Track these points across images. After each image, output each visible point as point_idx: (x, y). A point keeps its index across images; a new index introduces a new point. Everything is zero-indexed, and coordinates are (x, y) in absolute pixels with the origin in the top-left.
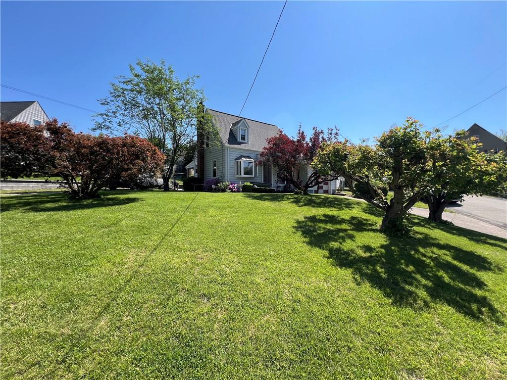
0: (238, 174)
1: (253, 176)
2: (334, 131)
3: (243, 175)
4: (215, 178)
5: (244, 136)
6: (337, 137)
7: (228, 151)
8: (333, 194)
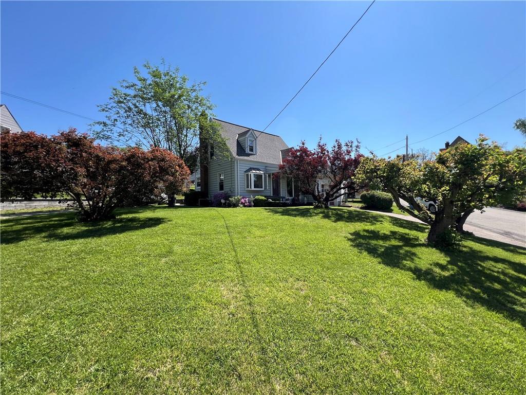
0: (248, 187)
1: (263, 189)
2: (355, 144)
3: (253, 188)
4: (222, 191)
5: (252, 147)
6: (358, 149)
7: (237, 163)
8: (339, 206)
